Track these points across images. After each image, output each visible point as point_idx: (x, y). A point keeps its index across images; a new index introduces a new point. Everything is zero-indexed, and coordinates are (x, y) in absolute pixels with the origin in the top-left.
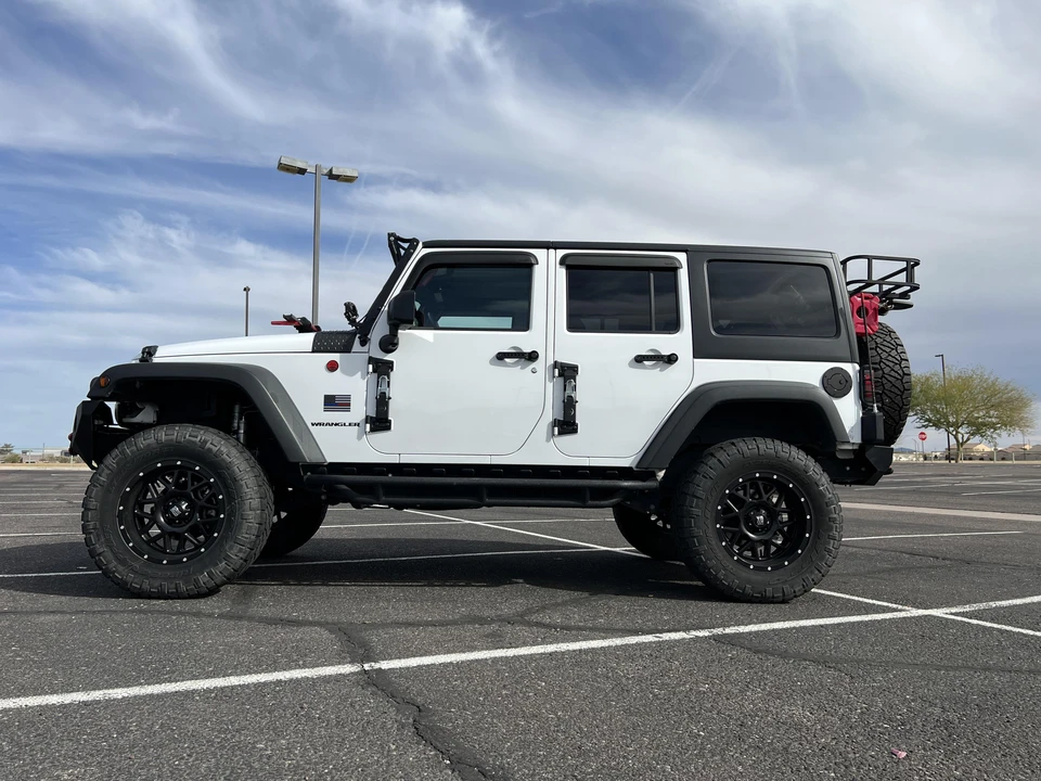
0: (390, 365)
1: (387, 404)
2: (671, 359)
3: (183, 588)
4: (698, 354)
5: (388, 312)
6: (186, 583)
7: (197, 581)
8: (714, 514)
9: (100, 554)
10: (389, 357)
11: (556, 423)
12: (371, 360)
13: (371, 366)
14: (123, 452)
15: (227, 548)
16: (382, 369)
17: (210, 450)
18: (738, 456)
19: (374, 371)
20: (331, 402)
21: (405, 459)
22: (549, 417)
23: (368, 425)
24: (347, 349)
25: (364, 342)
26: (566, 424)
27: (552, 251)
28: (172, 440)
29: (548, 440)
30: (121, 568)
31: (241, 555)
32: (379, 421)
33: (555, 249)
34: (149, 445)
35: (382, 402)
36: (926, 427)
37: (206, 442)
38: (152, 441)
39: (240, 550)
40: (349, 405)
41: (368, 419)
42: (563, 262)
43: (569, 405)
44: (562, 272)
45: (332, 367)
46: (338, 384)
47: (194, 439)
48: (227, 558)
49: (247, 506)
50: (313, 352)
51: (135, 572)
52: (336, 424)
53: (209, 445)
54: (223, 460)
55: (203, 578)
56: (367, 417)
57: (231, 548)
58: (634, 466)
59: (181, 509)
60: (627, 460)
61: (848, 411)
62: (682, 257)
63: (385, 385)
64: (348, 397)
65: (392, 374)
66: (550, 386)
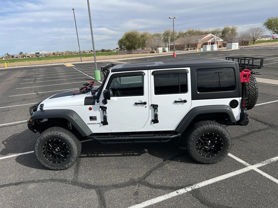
0: (106, 108)
1: (106, 119)
2: (185, 101)
3: (62, 168)
4: (193, 99)
5: (104, 93)
6: (63, 167)
7: (65, 167)
8: (196, 144)
9: (41, 162)
10: (105, 106)
11: (153, 121)
12: (101, 107)
13: (101, 109)
14: (40, 138)
15: (71, 159)
16: (104, 109)
17: (62, 137)
18: (203, 129)
19: (102, 110)
20: (92, 118)
21: (113, 131)
22: (150, 119)
23: (102, 124)
24: (94, 104)
25: (98, 102)
26: (155, 121)
27: (149, 70)
28: (52, 135)
29: (151, 125)
30: (47, 165)
31: (74, 160)
32: (105, 122)
33: (150, 70)
34: (46, 136)
35: (105, 118)
36: (274, 33)
37: (60, 135)
38: (47, 135)
39: (74, 159)
40: (96, 119)
41: (102, 122)
42: (153, 73)
43: (156, 116)
44: (153, 77)
45: (90, 109)
46: (93, 113)
47: (57, 134)
48: (71, 161)
49: (74, 149)
50: (85, 105)
51: (50, 166)
52: (94, 124)
53: (61, 135)
54: (66, 139)
55: (66, 166)
56: (101, 122)
57: (72, 159)
58: (174, 130)
59: (58, 149)
60: (173, 128)
61: (236, 112)
62: (189, 69)
63: (105, 113)
64: (96, 117)
65: (107, 110)
66: (150, 111)
